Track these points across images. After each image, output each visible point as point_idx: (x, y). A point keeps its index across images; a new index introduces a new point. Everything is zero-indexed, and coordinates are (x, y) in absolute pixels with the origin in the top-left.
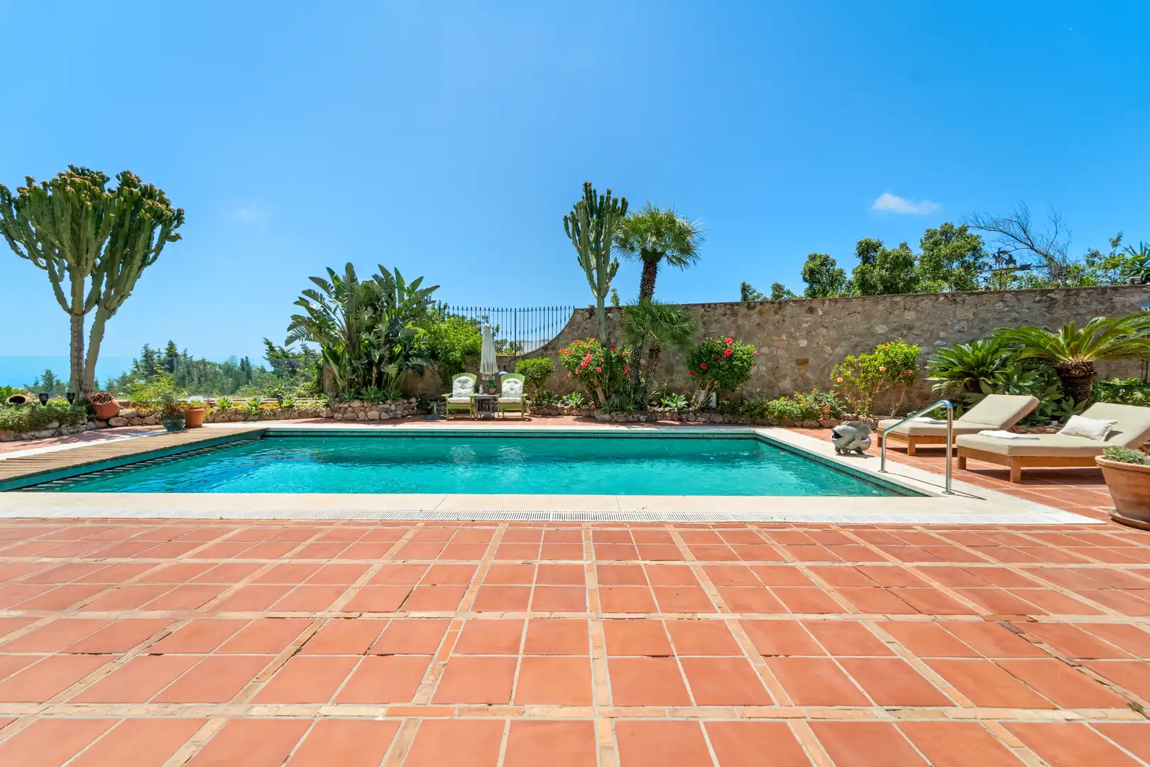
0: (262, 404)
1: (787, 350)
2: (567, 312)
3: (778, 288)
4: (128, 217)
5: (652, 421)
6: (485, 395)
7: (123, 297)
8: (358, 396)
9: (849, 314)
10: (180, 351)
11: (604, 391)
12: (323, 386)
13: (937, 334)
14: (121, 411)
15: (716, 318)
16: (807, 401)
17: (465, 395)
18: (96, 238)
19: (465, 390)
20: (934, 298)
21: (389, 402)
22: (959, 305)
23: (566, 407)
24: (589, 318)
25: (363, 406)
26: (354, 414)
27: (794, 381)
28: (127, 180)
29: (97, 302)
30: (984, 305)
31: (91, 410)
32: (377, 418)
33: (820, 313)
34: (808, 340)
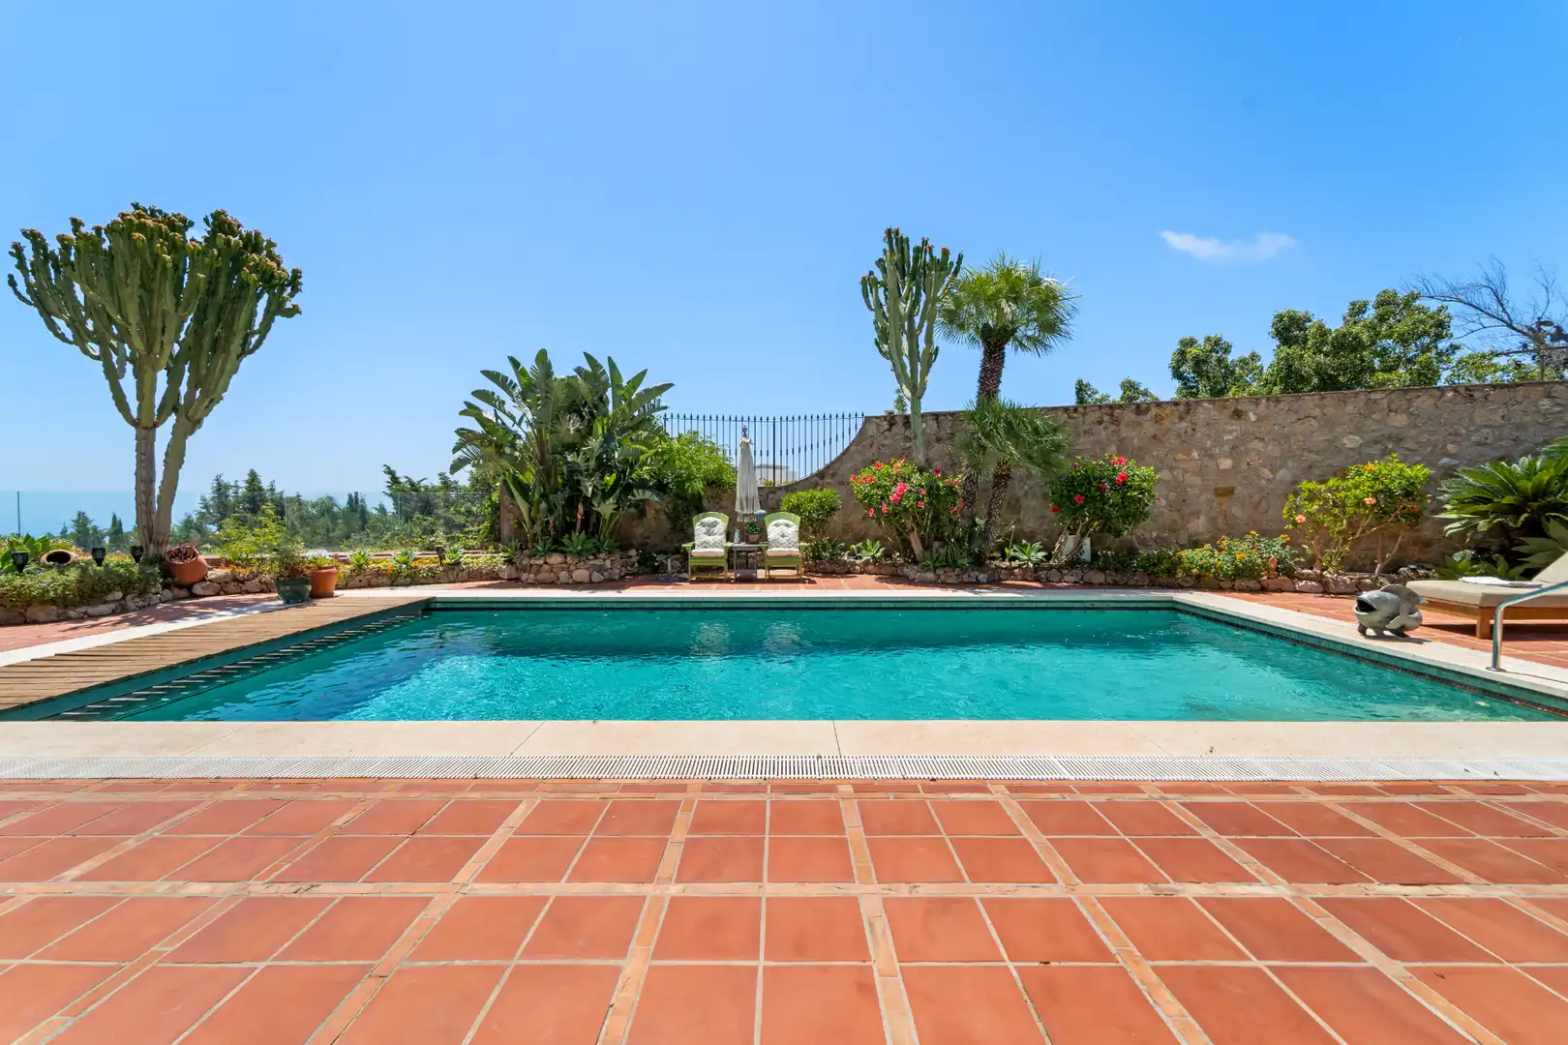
0: (416, 559)
1: (1200, 473)
2: (853, 421)
3: (1129, 386)
4: (223, 280)
5: (995, 582)
6: (743, 544)
7: (213, 402)
8: (558, 547)
9: (1299, 419)
10: (265, 484)
11: (922, 539)
12: (500, 533)
13: (1444, 447)
14: (210, 572)
15: (1087, 428)
16: (1242, 551)
17: (715, 545)
18: (176, 311)
19: (712, 537)
20: (1438, 393)
21: (602, 555)
22: (1478, 405)
23: (858, 562)
24: (889, 430)
25: (566, 563)
26: (552, 575)
27: (1212, 520)
28: (220, 224)
29: (175, 409)
30: (1518, 403)
31: (167, 572)
32: (587, 580)
33: (1253, 418)
34: (1233, 458)
